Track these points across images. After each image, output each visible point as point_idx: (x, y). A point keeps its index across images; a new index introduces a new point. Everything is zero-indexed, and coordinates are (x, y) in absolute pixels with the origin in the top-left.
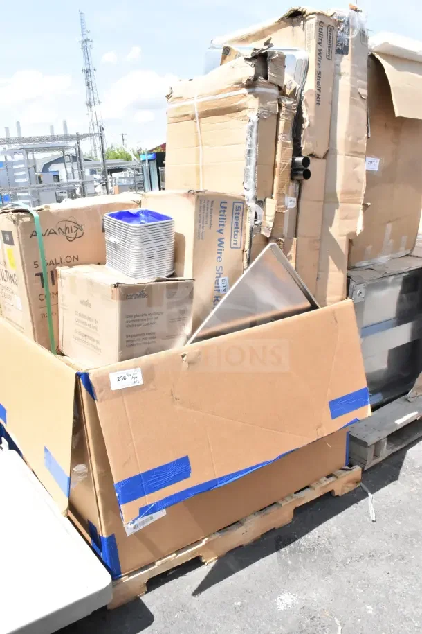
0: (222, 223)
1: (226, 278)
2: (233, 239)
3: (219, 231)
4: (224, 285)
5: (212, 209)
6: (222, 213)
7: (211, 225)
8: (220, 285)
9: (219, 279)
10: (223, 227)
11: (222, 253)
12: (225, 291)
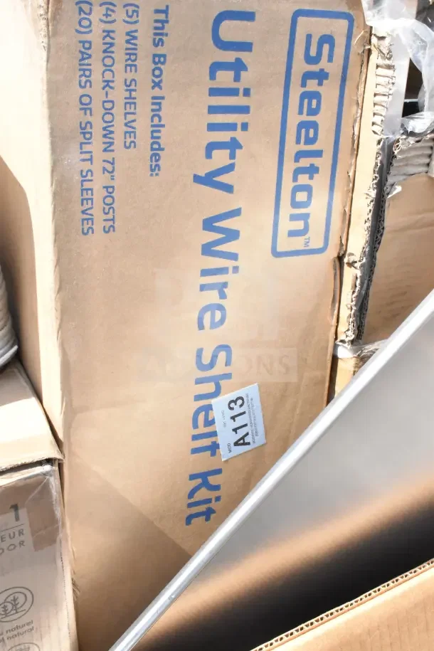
0: (224, 136)
1: (251, 392)
2: (286, 210)
3: (208, 180)
4: (240, 421)
5: (159, 60)
7: (156, 151)
8: (218, 427)
9: (213, 401)
10: (232, 156)
11: (225, 285)
12: (245, 444)
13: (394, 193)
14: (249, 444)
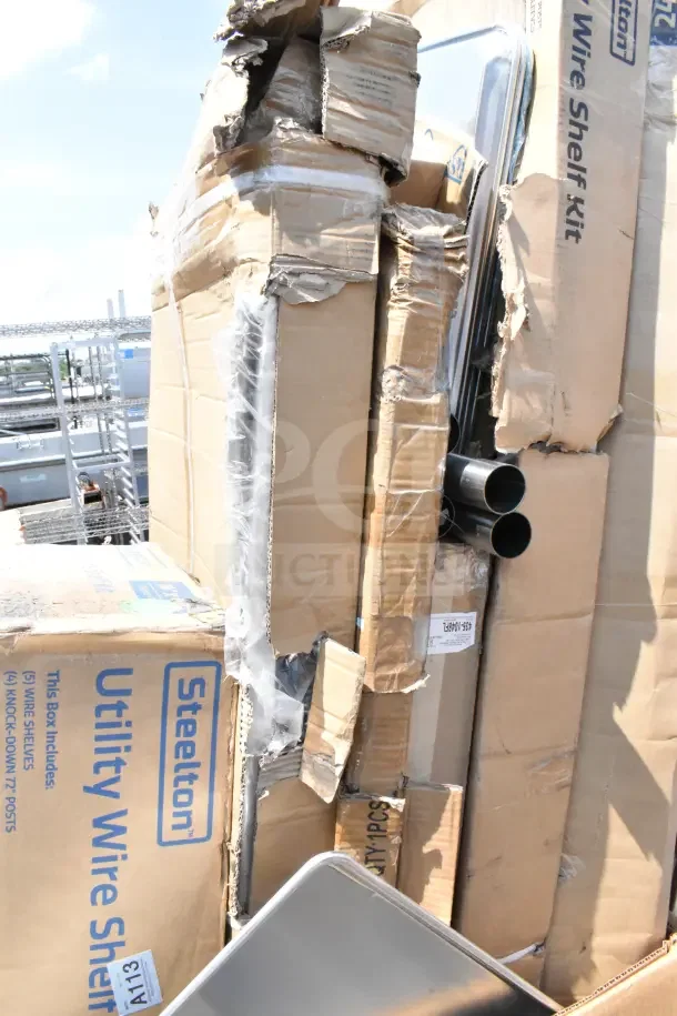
0: (111, 757)
1: (146, 956)
2: (169, 808)
3: (97, 789)
4: (135, 982)
5: (52, 707)
6: (109, 716)
7: (51, 771)
8: (114, 986)
9: (109, 965)
10: (118, 771)
11: (115, 869)
12: (141, 1002)
13: (264, 796)
14: (145, 1002)
